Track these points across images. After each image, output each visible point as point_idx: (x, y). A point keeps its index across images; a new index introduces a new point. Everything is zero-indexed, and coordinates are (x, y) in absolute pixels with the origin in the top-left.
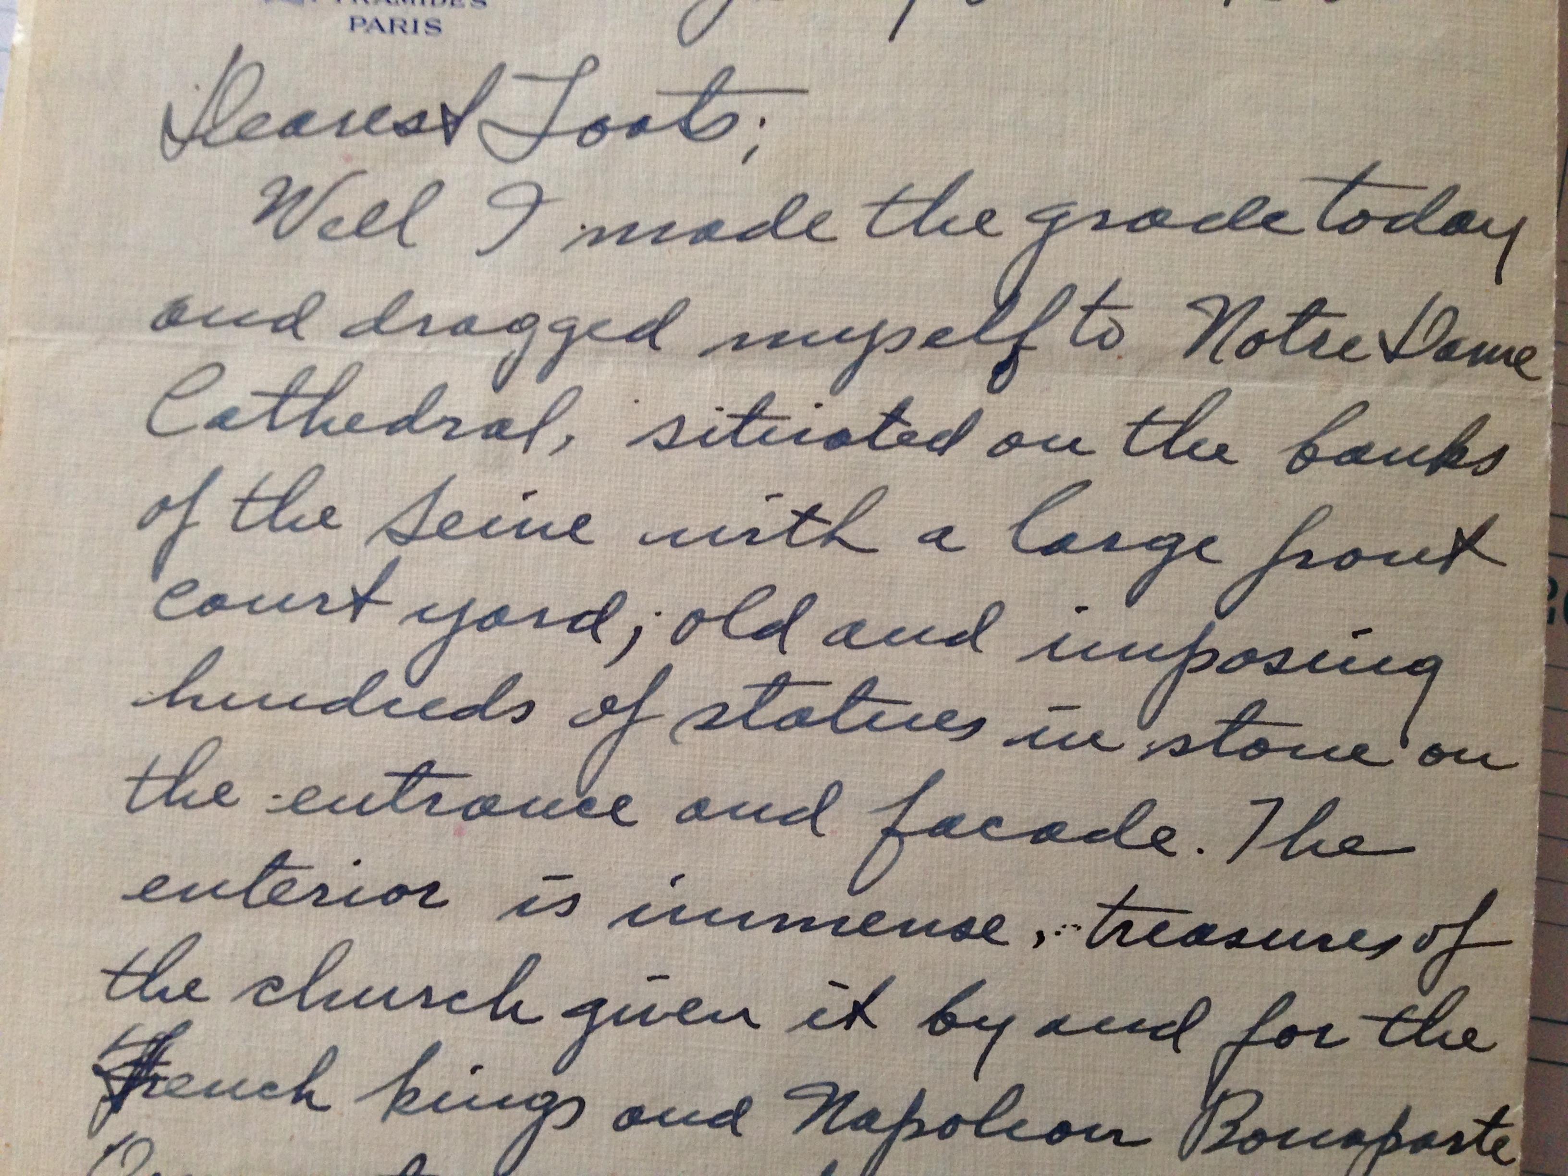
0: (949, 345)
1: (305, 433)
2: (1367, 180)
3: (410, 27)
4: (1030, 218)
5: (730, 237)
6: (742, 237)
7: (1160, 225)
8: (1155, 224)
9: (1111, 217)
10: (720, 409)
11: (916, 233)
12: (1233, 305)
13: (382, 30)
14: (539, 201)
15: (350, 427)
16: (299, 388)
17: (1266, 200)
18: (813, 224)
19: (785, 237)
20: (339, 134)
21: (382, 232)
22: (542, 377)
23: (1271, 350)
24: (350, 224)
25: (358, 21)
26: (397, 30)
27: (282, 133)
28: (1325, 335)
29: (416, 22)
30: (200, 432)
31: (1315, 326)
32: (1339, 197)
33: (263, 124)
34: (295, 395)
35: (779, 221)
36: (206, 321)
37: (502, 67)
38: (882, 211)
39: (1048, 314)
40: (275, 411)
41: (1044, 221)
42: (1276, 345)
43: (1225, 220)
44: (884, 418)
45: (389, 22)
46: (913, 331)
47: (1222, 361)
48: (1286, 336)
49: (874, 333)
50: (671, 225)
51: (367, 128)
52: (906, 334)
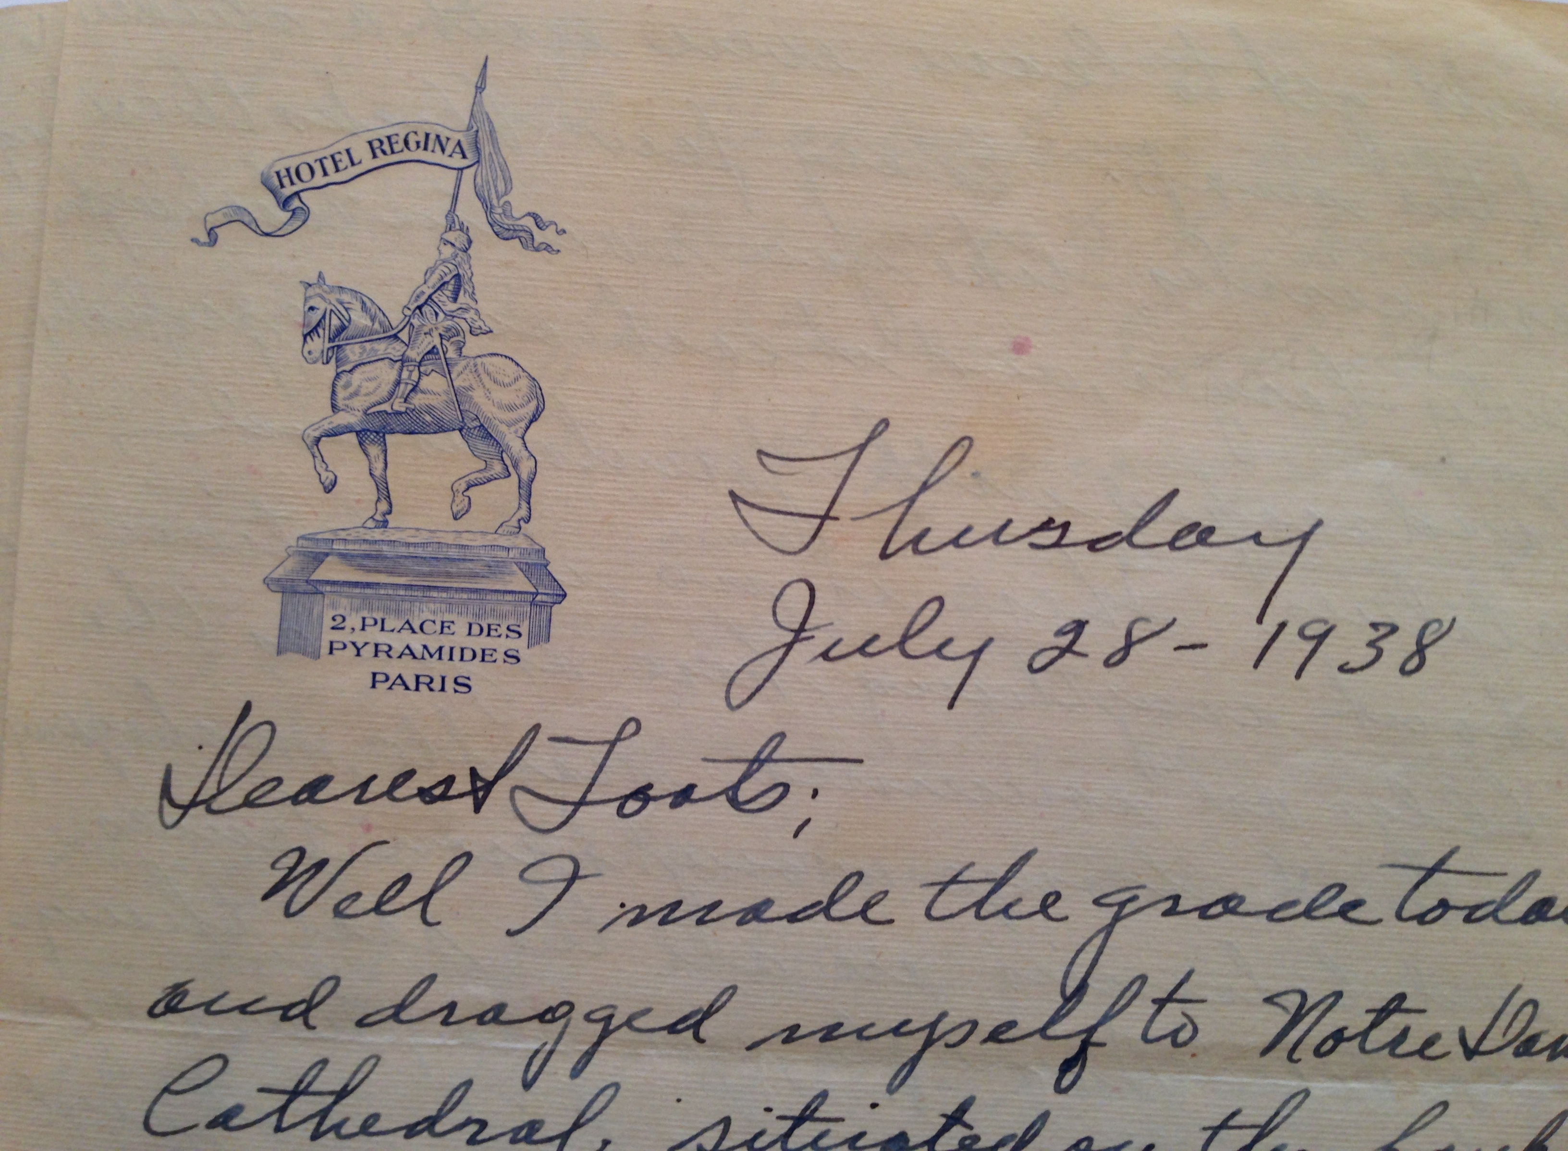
0: (1013, 1040)
1: (316, 1136)
2: (1445, 867)
3: (437, 685)
4: (1097, 902)
5: (779, 919)
6: (792, 918)
7: (1233, 912)
8: (1228, 911)
9: (1181, 902)
10: (768, 1110)
11: (978, 916)
12: (1310, 1002)
13: (407, 688)
14: (575, 877)
15: (365, 1129)
16: (310, 1084)
17: (1342, 888)
18: (868, 906)
19: (840, 919)
20: (358, 801)
21: (403, 908)
22: (576, 1072)
23: (1349, 1048)
24: (368, 901)
25: (380, 678)
26: (423, 687)
27: (295, 799)
28: (1405, 1032)
29: (443, 679)
30: (201, 1130)
31: (1396, 1022)
32: (1417, 886)
33: (274, 789)
34: (305, 1092)
35: (833, 900)
36: (208, 1007)
37: (537, 728)
38: (941, 891)
39: (1117, 1008)
40: (282, 1110)
41: (1110, 905)
42: (1356, 1043)
43: (1300, 908)
44: (943, 1120)
45: (414, 679)
46: (975, 1024)
47: (1300, 1060)
48: (1364, 1034)
49: (933, 1026)
50: (717, 904)
51: (389, 793)
52: (967, 1028)
